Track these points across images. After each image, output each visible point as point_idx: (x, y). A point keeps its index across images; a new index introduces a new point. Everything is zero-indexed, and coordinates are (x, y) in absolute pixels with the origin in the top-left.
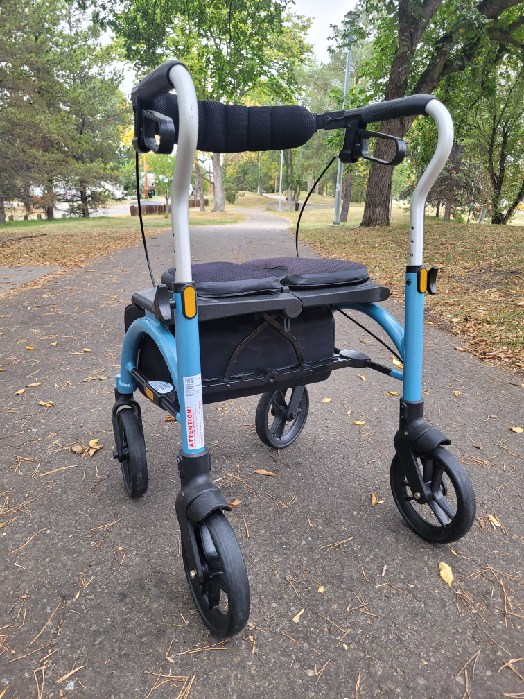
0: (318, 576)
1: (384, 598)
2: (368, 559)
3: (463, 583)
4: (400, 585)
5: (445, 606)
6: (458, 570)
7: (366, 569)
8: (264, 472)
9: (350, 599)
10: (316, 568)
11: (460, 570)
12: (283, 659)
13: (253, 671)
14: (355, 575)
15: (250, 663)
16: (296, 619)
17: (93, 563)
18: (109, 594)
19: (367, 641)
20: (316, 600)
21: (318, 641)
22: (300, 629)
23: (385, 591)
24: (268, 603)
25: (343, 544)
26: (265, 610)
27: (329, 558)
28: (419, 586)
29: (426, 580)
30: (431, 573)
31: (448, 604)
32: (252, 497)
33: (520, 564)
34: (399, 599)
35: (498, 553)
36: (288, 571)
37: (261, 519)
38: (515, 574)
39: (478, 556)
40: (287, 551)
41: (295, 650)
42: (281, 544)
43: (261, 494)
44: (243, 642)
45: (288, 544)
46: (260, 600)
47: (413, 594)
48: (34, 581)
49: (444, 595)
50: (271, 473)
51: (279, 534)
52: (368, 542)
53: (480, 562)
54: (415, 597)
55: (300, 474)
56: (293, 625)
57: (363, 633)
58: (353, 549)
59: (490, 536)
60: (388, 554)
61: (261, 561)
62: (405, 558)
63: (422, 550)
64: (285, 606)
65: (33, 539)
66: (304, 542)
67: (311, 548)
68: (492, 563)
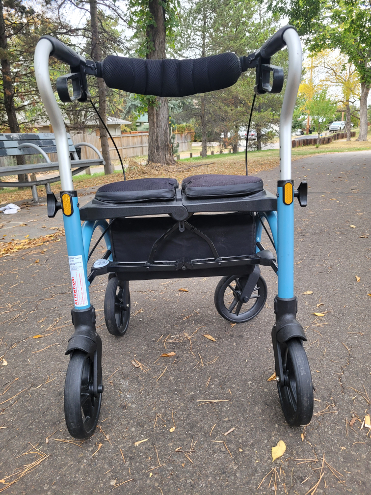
0: (179, 420)
1: (210, 452)
2: (226, 419)
3: (286, 463)
4: (232, 446)
5: (254, 475)
6: (292, 451)
7: (219, 426)
8: (210, 337)
9: (185, 443)
10: (183, 414)
11: (294, 452)
12: (106, 466)
13: (82, 467)
14: (206, 428)
15: (85, 461)
16: (137, 444)
17: (63, 370)
18: (54, 391)
19: (169, 477)
20: (164, 436)
21: (138, 464)
22: (134, 451)
23: (216, 447)
24: (132, 426)
25: (218, 403)
26: (125, 430)
27: (199, 410)
28: (246, 453)
29: (257, 449)
30: (266, 446)
31: (256, 475)
32: (187, 353)
33: (358, 466)
34: (222, 456)
35: (344, 450)
36: (163, 410)
37: (178, 369)
38: (344, 473)
39: (323, 446)
40: (174, 396)
41: (118, 464)
42: (176, 390)
43: (194, 352)
44: (94, 446)
45: (180, 391)
46: (128, 423)
47: (236, 457)
48: (28, 372)
49: (261, 467)
50: (213, 339)
51: (181, 382)
52: (238, 407)
53: (319, 451)
54: (235, 459)
55: (235, 344)
56: (133, 446)
57: (172, 470)
58: (221, 409)
59: (351, 433)
60: (246, 420)
61: (153, 398)
62: (256, 428)
63: (277, 426)
64: (139, 432)
65: (48, 348)
66: (192, 393)
67: (192, 399)
68: (330, 456)
